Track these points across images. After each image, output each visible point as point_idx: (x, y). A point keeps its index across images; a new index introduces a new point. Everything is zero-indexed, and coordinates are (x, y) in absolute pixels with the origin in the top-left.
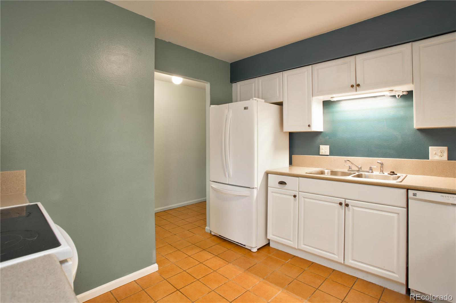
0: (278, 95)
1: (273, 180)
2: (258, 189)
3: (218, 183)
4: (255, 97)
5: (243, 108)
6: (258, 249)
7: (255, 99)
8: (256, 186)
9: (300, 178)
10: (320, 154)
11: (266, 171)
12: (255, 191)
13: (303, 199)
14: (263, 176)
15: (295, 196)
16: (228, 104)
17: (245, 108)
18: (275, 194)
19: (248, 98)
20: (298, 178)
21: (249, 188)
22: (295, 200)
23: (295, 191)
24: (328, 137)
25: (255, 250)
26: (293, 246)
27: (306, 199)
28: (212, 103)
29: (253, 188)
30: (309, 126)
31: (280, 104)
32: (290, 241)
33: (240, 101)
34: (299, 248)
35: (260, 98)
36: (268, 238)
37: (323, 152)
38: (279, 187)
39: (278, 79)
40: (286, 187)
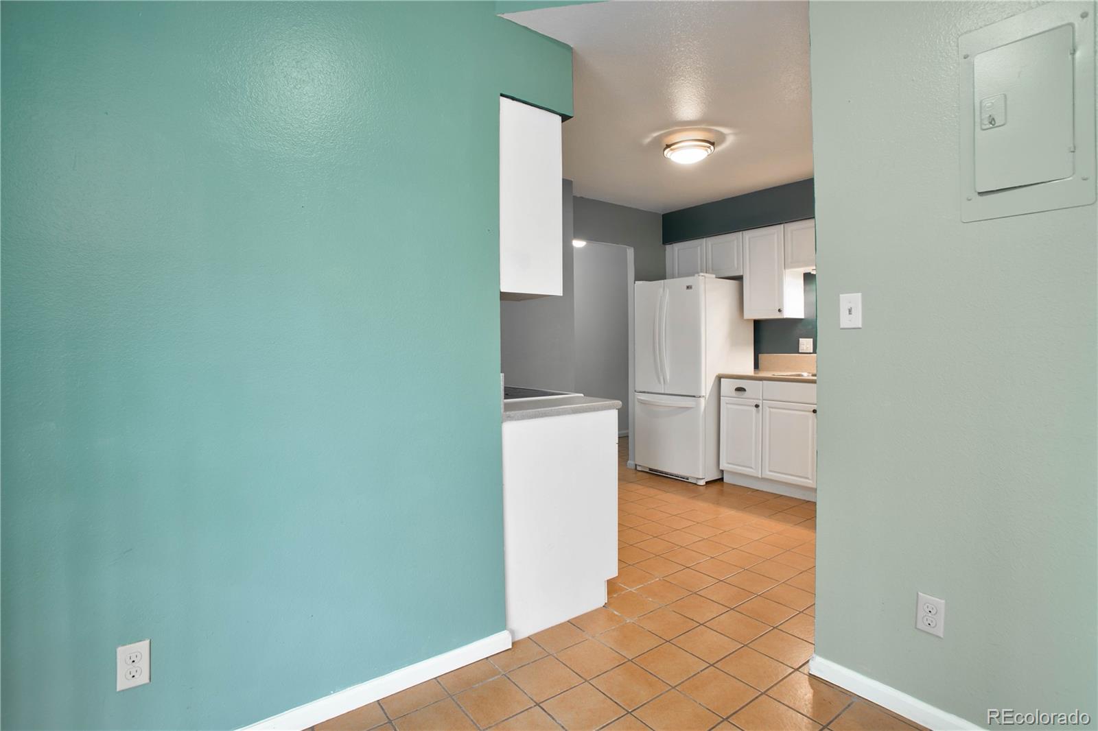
0: (736, 265)
1: (728, 386)
2: (707, 396)
3: (648, 393)
4: (701, 272)
5: (686, 287)
6: (707, 483)
7: (702, 274)
8: (703, 394)
9: (764, 382)
10: (800, 351)
11: (717, 374)
12: (702, 401)
13: (767, 408)
14: (715, 381)
15: (757, 406)
16: (662, 281)
17: (688, 287)
18: (729, 406)
19: (692, 273)
20: (761, 382)
21: (694, 396)
22: (758, 412)
23: (758, 399)
24: (810, 327)
25: (702, 483)
26: (755, 475)
27: (771, 410)
28: (638, 278)
29: (700, 397)
30: (780, 310)
31: (739, 279)
32: (751, 468)
33: (679, 277)
34: (764, 476)
35: (708, 273)
36: (721, 468)
37: (805, 348)
38: (736, 396)
39: (735, 242)
40: (746, 394)
